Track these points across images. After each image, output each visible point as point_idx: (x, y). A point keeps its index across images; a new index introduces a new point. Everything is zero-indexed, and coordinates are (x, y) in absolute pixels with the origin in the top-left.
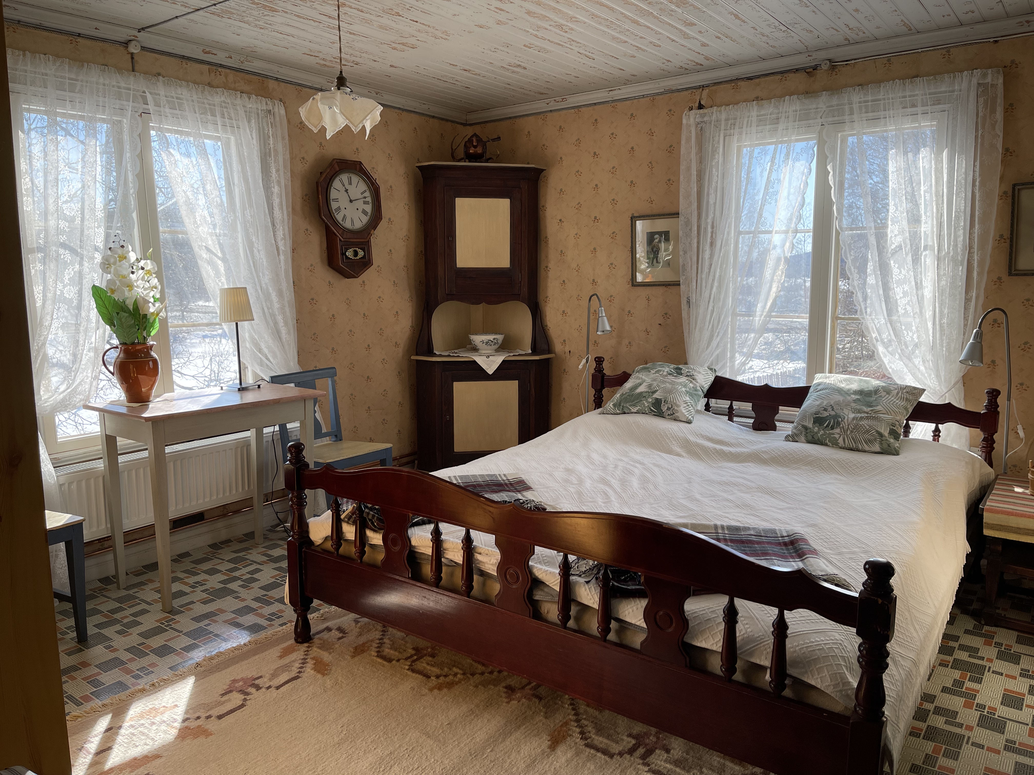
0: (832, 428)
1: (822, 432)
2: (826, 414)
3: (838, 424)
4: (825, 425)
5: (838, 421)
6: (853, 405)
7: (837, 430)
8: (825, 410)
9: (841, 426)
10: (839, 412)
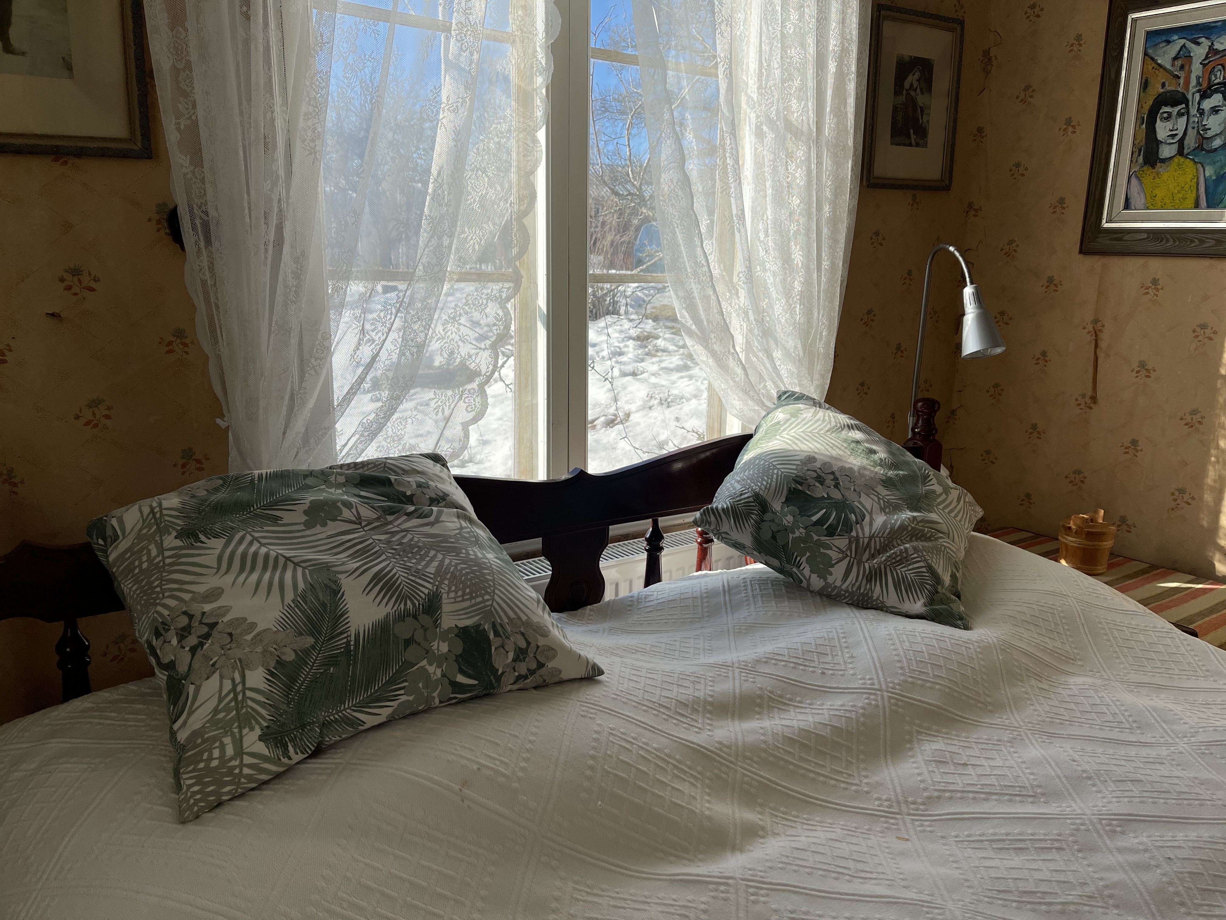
0: (831, 532)
1: (800, 532)
2: (820, 492)
3: (848, 527)
4: (815, 518)
5: (847, 519)
6: (883, 492)
7: (841, 542)
8: (820, 480)
9: (854, 534)
10: (851, 496)
